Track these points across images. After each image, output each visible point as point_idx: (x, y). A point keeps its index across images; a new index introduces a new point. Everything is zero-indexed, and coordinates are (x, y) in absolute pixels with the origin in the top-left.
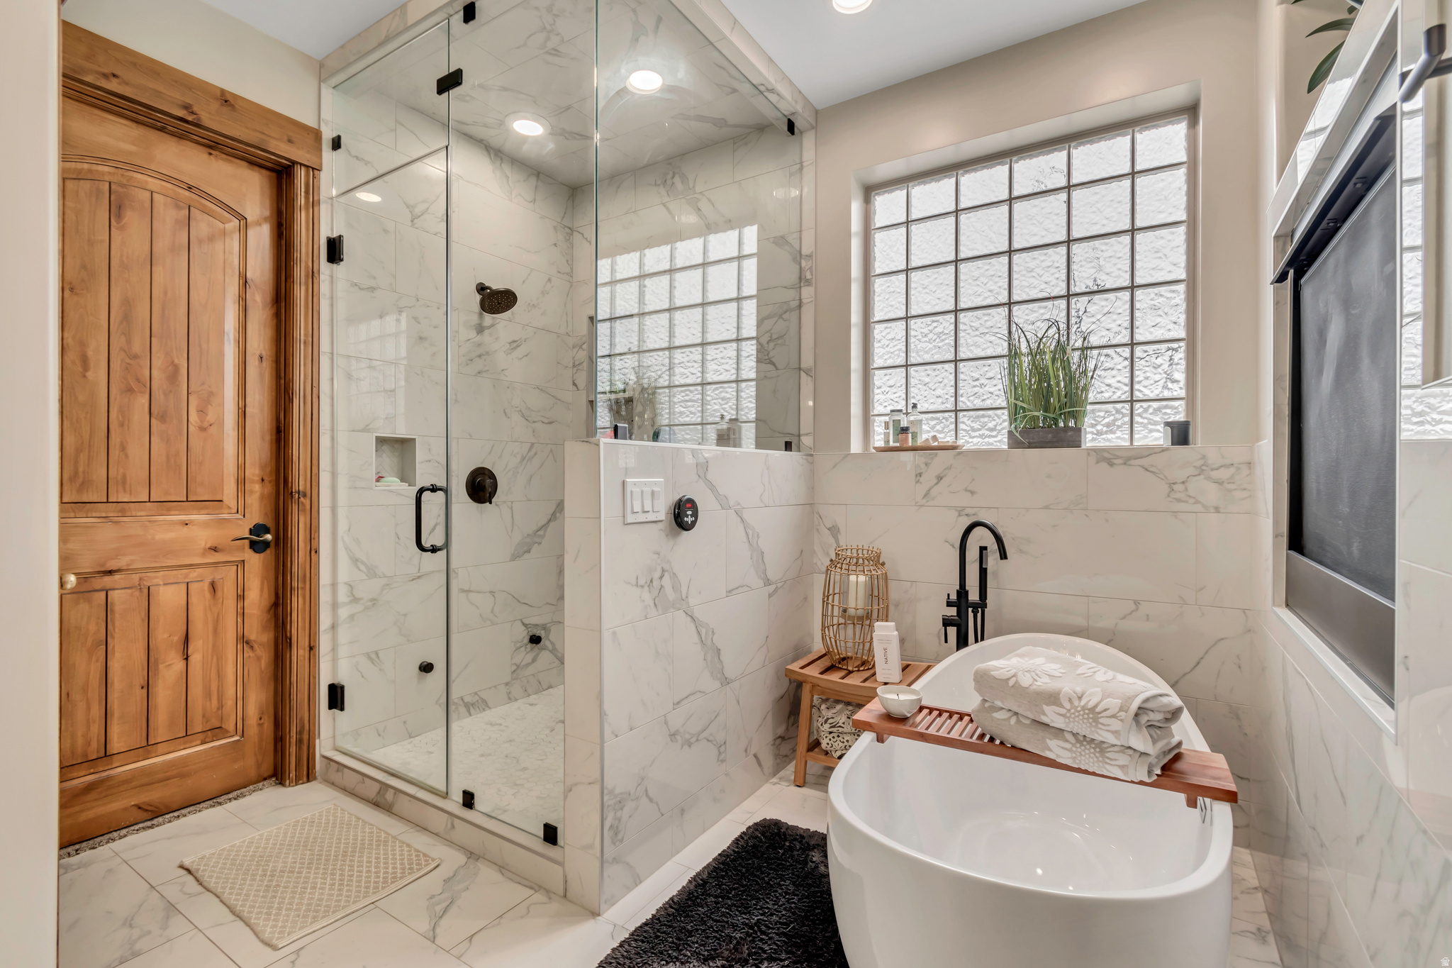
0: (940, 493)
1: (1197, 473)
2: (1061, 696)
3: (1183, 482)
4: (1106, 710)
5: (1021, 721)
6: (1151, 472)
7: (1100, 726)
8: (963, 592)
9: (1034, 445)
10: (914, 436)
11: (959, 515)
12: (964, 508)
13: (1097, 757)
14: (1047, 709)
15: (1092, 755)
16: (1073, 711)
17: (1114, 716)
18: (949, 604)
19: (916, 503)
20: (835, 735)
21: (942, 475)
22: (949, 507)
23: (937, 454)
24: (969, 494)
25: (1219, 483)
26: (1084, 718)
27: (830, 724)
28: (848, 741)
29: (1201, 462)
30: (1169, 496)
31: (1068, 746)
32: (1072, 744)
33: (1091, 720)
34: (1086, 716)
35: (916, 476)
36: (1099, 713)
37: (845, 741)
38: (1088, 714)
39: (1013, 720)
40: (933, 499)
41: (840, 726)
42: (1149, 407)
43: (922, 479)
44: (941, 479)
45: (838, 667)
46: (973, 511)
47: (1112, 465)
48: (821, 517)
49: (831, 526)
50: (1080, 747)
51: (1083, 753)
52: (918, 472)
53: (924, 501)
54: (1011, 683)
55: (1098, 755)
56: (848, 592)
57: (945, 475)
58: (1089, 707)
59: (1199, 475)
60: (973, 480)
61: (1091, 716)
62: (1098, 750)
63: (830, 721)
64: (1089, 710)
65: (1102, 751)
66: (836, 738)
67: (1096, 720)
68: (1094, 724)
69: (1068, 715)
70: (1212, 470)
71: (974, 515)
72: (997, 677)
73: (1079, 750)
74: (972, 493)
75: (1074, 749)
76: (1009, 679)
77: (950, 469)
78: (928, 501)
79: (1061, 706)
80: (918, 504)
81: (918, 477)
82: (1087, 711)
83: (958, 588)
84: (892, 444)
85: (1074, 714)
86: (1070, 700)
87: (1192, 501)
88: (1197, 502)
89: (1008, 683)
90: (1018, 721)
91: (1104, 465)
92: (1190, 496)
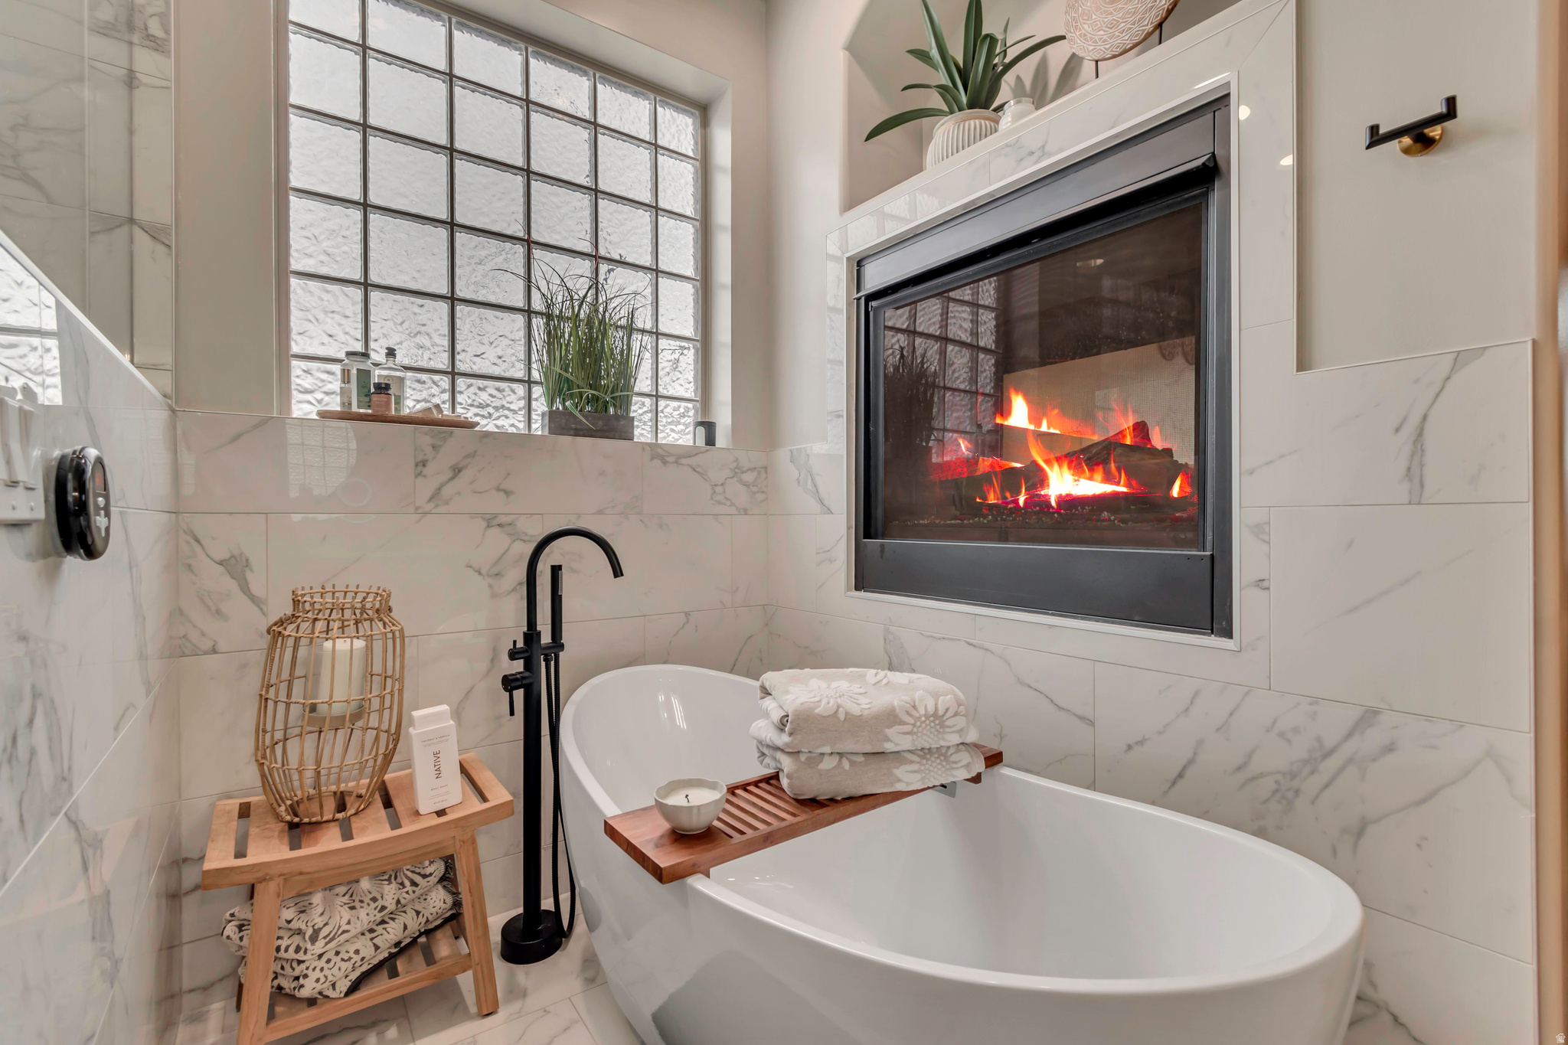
0: (459, 493)
1: (731, 475)
2: (897, 711)
3: (722, 485)
4: (947, 710)
5: (855, 762)
6: (698, 472)
7: (947, 730)
8: (531, 635)
9: (581, 433)
10: (399, 400)
11: (488, 526)
12: (495, 516)
13: (943, 766)
14: (890, 732)
15: (940, 766)
16: (918, 724)
17: (956, 714)
18: (513, 655)
19: (417, 508)
20: (330, 955)
21: (460, 466)
22: (473, 515)
23: (452, 432)
24: (502, 495)
25: (746, 485)
26: (931, 727)
27: (325, 938)
28: (357, 952)
29: (735, 464)
30: (712, 498)
31: (915, 767)
32: (918, 763)
33: (938, 727)
34: (932, 724)
35: (417, 465)
36: (943, 716)
37: (351, 954)
38: (933, 721)
39: (846, 765)
40: (447, 503)
41: (344, 932)
42: (668, 405)
43: (426, 471)
44: (460, 471)
45: (310, 823)
46: (509, 519)
47: (665, 463)
48: (197, 540)
49: (225, 555)
50: (927, 764)
51: (931, 768)
52: (420, 458)
53: (432, 505)
54: (842, 716)
55: (944, 763)
56: (317, 675)
57: (466, 467)
58: (932, 713)
59: (733, 477)
60: (509, 474)
61: (937, 722)
62: (942, 758)
63: (323, 933)
64: (932, 716)
65: (946, 757)
66: (335, 959)
67: (942, 725)
68: (941, 730)
69: (915, 730)
70: (743, 472)
71: (510, 524)
72: (824, 715)
73: (927, 766)
74: (507, 493)
75: (923, 768)
76: (836, 712)
77: (474, 456)
78: (437, 506)
79: (903, 723)
80: (420, 511)
81: (420, 468)
82: (932, 719)
83: (525, 629)
84: (355, 408)
85: (920, 727)
86: (908, 713)
87: (729, 503)
88: (732, 504)
89: (838, 718)
90: (852, 763)
91: (657, 462)
92: (727, 499)
